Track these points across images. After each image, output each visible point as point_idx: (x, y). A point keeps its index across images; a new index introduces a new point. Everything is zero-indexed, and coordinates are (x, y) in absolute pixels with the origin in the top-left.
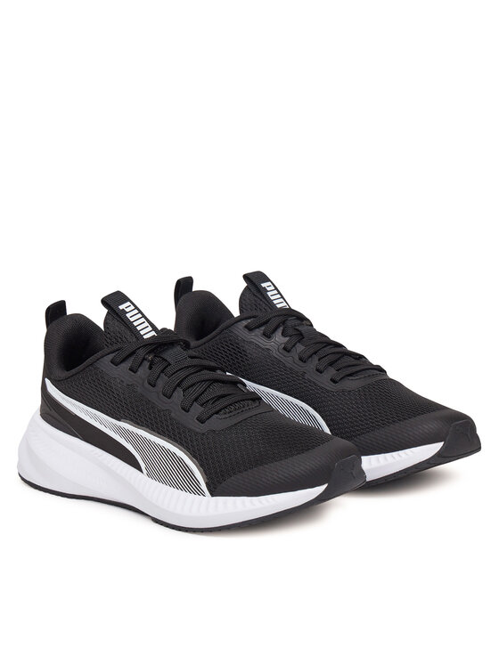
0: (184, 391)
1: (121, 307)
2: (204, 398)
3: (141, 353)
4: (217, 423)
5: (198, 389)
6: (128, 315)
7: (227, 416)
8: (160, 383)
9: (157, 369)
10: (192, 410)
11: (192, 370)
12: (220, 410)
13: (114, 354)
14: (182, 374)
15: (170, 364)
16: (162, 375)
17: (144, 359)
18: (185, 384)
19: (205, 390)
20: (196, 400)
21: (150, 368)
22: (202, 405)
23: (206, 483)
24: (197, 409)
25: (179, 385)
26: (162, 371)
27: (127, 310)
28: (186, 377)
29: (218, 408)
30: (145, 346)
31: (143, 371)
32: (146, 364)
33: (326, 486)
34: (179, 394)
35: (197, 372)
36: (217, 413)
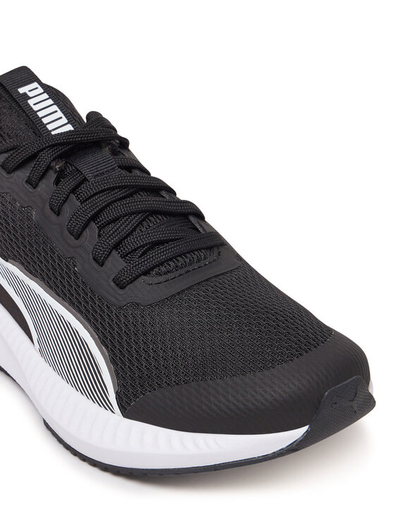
0: (100, 228)
1: (21, 90)
2: (130, 244)
3: (46, 157)
4: (145, 290)
5: (124, 227)
6: (31, 102)
7: (162, 279)
8: (67, 210)
9: (67, 185)
10: (109, 263)
11: (120, 194)
12: (152, 269)
13: (6, 155)
14: (101, 200)
15: (85, 179)
16: (73, 197)
17: (49, 168)
18: (105, 217)
19: (134, 230)
20: (116, 246)
21: (57, 182)
22: (123, 257)
23: (117, 393)
24: (116, 263)
25: (94, 218)
26: (73, 191)
27: (30, 94)
28: (108, 205)
29: (148, 266)
30: (53, 146)
31: (47, 186)
32: (52, 176)
33: (305, 429)
34: (92, 231)
35: (124, 198)
36: (146, 273)
